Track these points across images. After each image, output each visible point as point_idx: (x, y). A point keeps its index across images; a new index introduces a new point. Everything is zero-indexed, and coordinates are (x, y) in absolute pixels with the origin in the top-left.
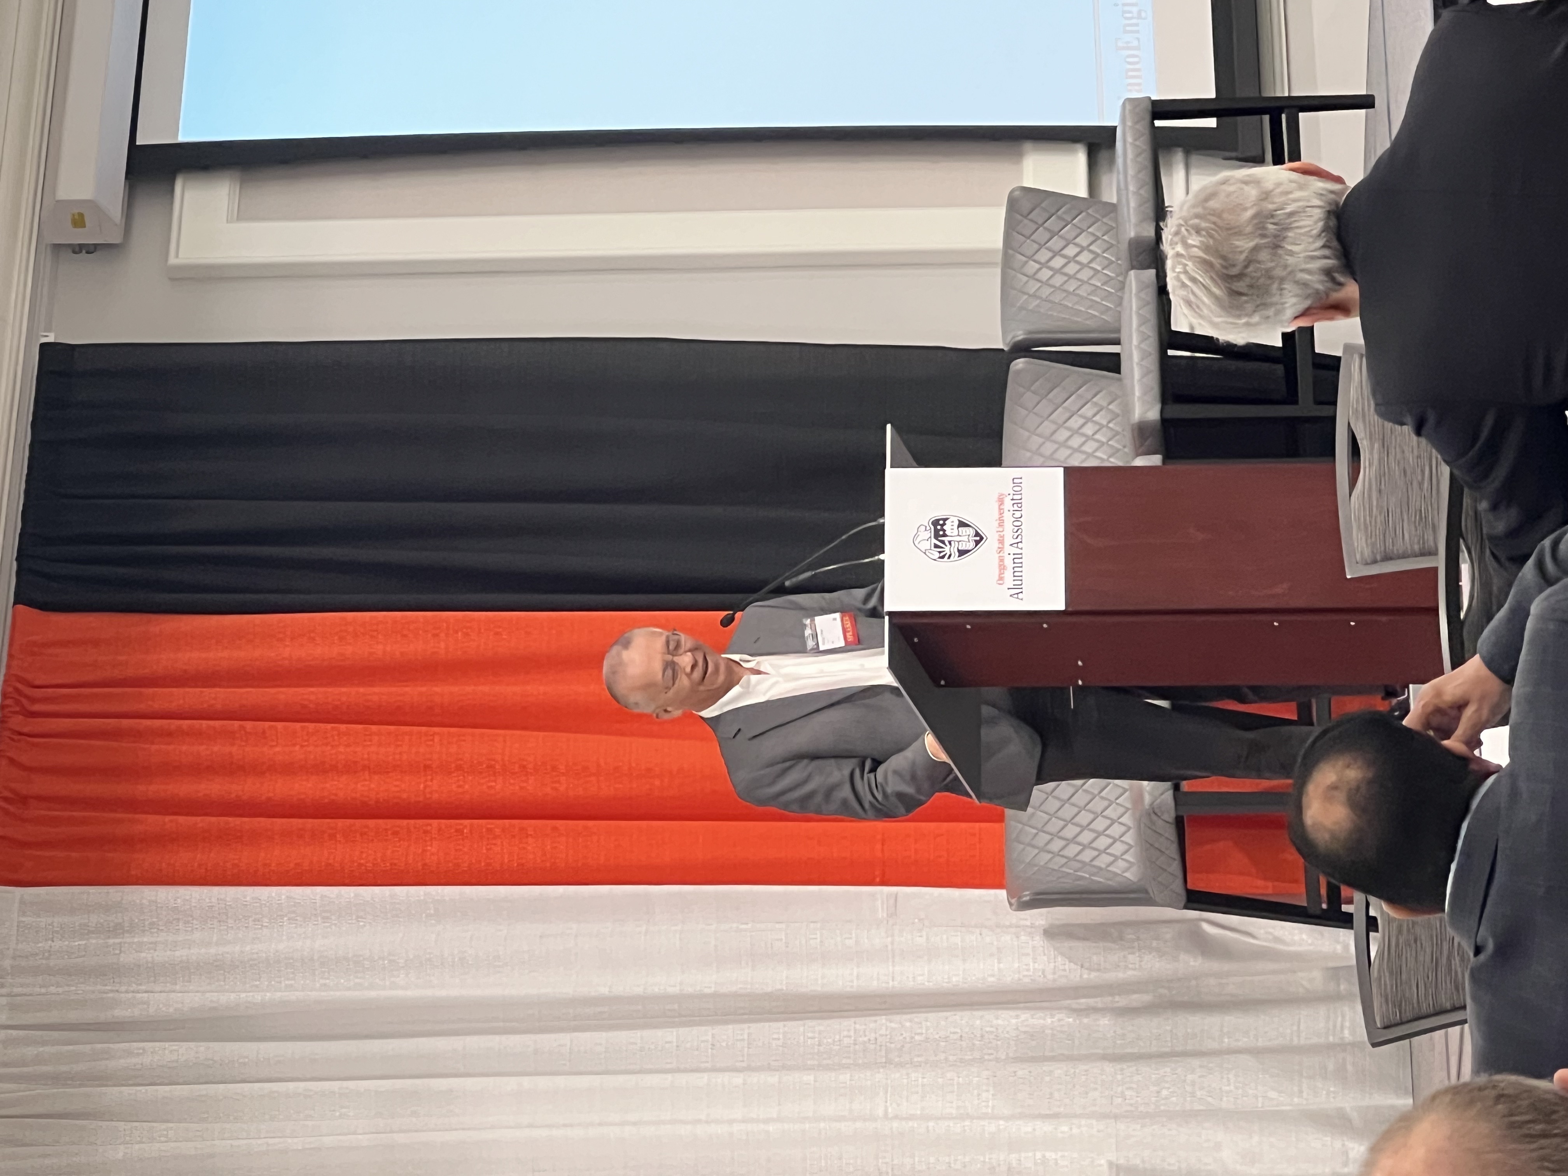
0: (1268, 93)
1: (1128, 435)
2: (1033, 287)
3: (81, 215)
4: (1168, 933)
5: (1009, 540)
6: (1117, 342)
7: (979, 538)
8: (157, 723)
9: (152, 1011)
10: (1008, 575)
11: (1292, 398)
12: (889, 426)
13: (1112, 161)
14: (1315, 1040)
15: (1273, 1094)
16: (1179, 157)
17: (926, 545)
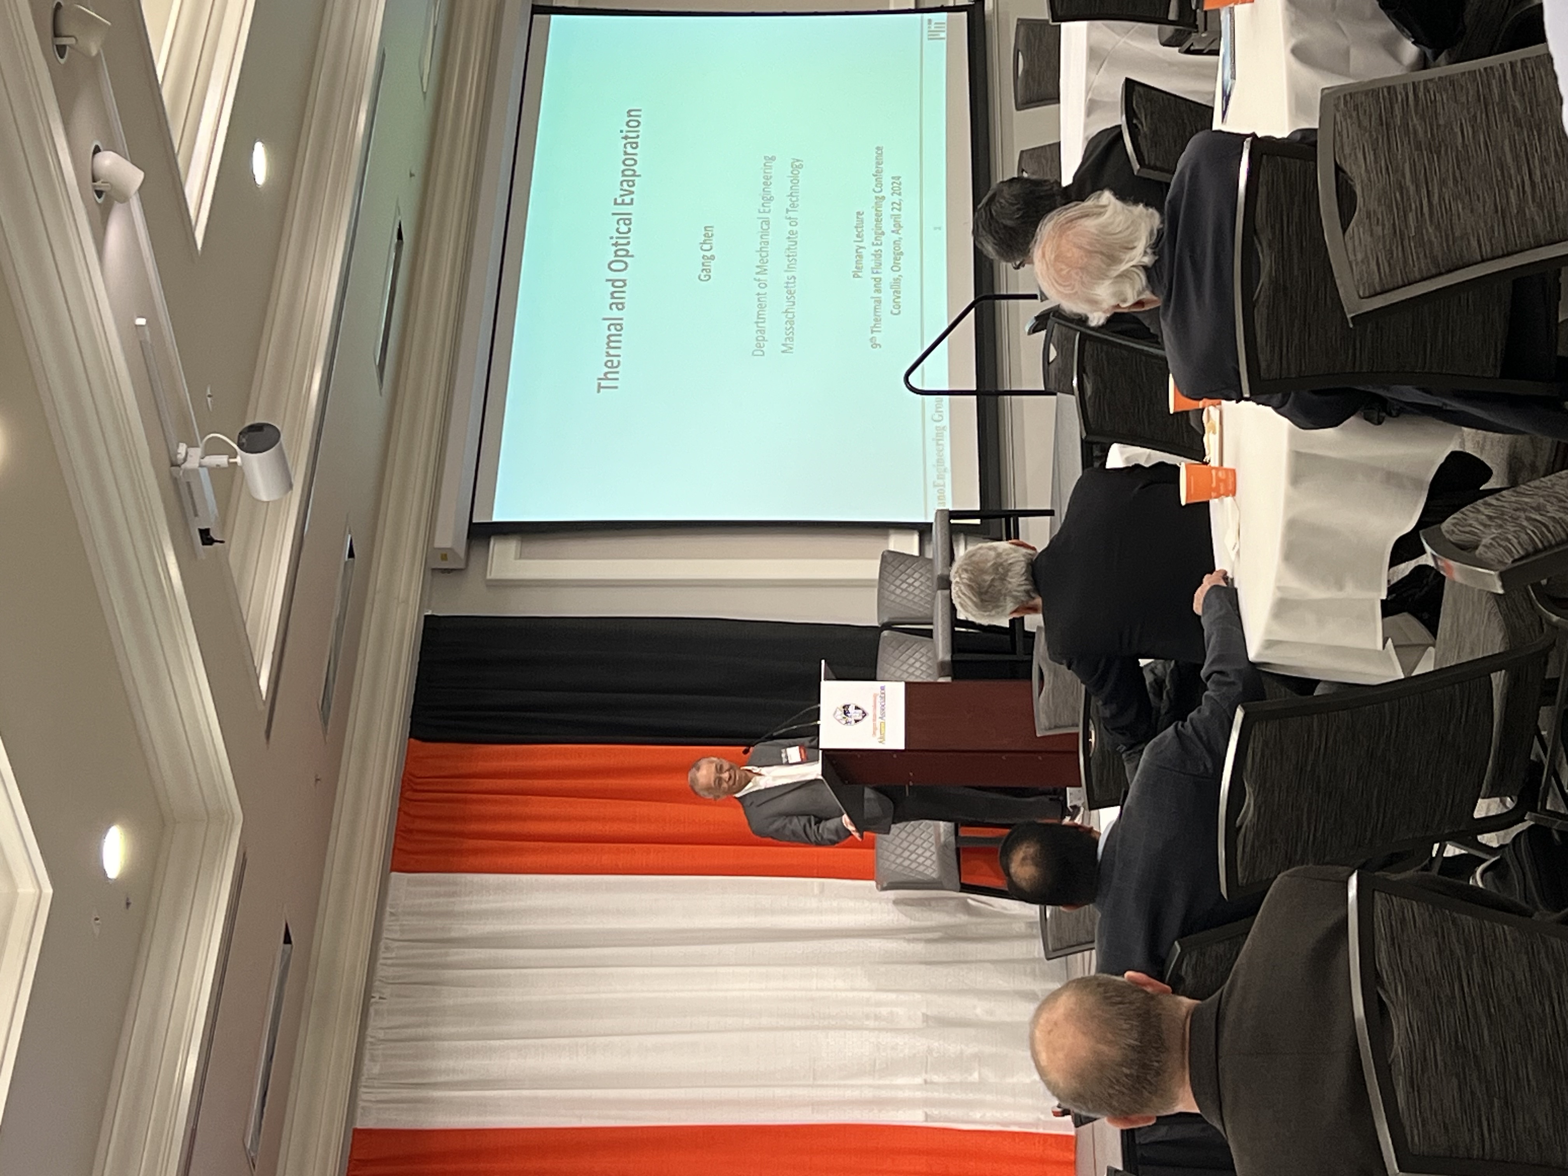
0: (1004, 508)
1: (936, 667)
2: (893, 597)
3: (446, 555)
4: (952, 903)
5: (879, 715)
6: (931, 624)
7: (865, 714)
8: (474, 796)
9: (469, 933)
10: (878, 732)
11: (1013, 652)
12: (823, 662)
13: (931, 540)
14: (1021, 957)
15: (1001, 982)
16: (962, 537)
17: (840, 717)
